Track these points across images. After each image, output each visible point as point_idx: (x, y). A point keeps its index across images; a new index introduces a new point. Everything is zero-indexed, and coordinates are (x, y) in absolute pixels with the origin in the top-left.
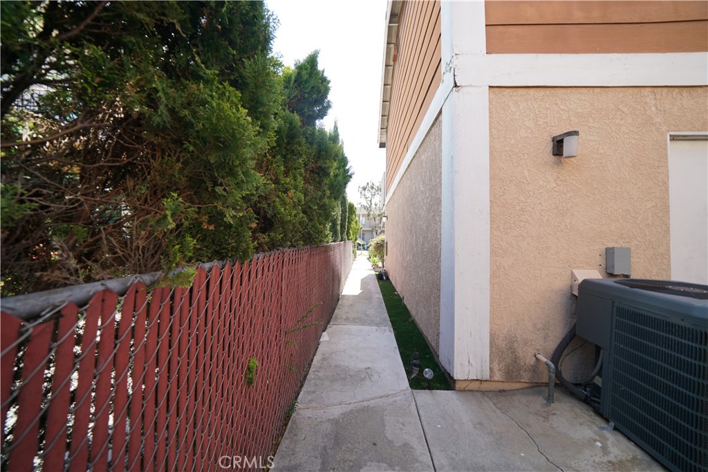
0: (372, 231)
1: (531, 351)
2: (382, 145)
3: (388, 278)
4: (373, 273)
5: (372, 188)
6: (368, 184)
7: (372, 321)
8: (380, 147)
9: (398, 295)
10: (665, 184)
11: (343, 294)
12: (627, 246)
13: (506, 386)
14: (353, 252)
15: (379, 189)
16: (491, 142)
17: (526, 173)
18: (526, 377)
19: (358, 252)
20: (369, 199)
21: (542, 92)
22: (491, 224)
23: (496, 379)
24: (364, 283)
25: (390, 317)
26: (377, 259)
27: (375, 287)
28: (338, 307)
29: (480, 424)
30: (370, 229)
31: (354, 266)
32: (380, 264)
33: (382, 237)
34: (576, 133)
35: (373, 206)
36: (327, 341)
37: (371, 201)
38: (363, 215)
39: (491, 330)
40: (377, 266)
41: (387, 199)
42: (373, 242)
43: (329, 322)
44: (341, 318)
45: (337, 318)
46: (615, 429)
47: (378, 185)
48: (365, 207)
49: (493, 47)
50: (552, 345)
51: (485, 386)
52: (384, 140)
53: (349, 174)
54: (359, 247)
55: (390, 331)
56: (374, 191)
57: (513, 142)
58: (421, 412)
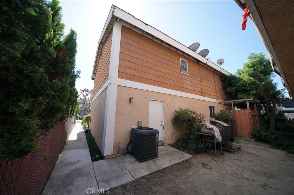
0: (85, 111)
1: (123, 145)
2: (93, 79)
3: (90, 132)
4: (84, 130)
5: (87, 91)
6: (85, 89)
7: (81, 148)
8: (92, 80)
9: (93, 138)
10: (148, 108)
11: (68, 140)
12: (142, 120)
13: (117, 155)
14: (74, 121)
15: (90, 92)
16: (117, 97)
17: (124, 105)
18: (121, 152)
19: (77, 121)
20: (85, 96)
21: (128, 88)
22: (116, 116)
23: (115, 154)
24: (79, 135)
25: (88, 145)
26: (86, 124)
27: (84, 136)
28: (66, 145)
29: (108, 164)
30: (84, 110)
31: (74, 128)
32: (87, 126)
33: (89, 115)
34: (133, 98)
35: (87, 99)
36: (62, 156)
37: (86, 97)
38: (81, 103)
39: (114, 142)
40: (86, 127)
41: (93, 100)
42: (85, 117)
43: (62, 151)
44: (68, 148)
45: (65, 149)
46: (134, 157)
47: (90, 90)
48: (82, 99)
49: (119, 77)
50: (127, 143)
51: (112, 156)
52: (94, 77)
53: (78, 95)
54: (77, 118)
55: (88, 150)
56: (88, 92)
57: (122, 98)
58: (94, 166)
